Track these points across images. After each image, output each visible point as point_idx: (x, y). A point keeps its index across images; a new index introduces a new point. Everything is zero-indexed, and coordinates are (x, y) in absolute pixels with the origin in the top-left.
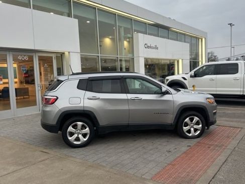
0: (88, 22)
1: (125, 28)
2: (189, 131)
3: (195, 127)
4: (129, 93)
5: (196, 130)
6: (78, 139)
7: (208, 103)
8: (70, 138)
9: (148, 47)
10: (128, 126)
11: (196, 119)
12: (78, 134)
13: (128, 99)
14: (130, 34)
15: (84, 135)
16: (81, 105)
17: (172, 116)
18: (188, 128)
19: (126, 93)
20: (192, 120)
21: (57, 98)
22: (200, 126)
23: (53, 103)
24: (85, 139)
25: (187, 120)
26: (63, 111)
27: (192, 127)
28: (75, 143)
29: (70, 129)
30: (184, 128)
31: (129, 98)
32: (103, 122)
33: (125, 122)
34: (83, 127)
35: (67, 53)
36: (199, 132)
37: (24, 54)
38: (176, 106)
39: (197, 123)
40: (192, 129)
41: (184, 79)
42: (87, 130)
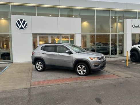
2: (80, 72)
8: (37, 67)
10: (55, 66)
11: (83, 66)
12: (40, 66)
17: (72, 64)
18: (80, 70)
19: (55, 52)
21: (34, 52)
22: (85, 70)
24: (41, 69)
25: (79, 66)
27: (82, 70)
29: (37, 64)
30: (78, 70)
31: (56, 54)
32: (47, 63)
33: (54, 64)
35: (75, 34)
36: (85, 73)
40: (82, 71)
41: (139, 47)
42: (42, 65)
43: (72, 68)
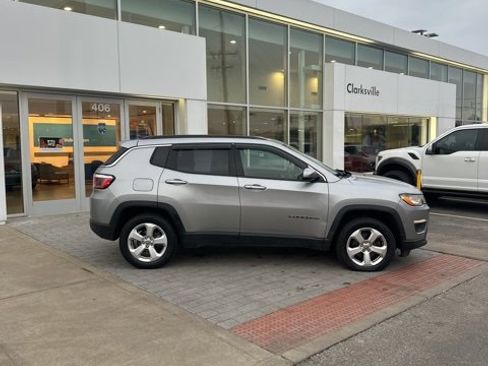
0: (233, 42)
1: (308, 54)
2: (360, 257)
3: (375, 249)
4: (243, 176)
5: (374, 256)
6: (146, 253)
7: (402, 204)
8: (132, 250)
9: (355, 91)
10: (238, 237)
11: (375, 233)
12: (148, 244)
13: (239, 188)
14: (317, 64)
15: (158, 248)
16: (154, 193)
17: (324, 224)
18: (357, 250)
19: (237, 176)
20: (366, 234)
21: (114, 178)
22: (384, 247)
23: (106, 187)
24: (160, 255)
25: (356, 234)
26: (121, 201)
27: (367, 248)
28: (141, 259)
29: (134, 234)
30: (349, 249)
31: (242, 185)
32: (191, 226)
33: (230, 227)
34: (156, 233)
35: (182, 101)
36: (380, 259)
37: (105, 101)
38: (332, 205)
39: (378, 242)
40: (367, 253)
41: (413, 156)
42: (163, 239)
43: (322, 242)
